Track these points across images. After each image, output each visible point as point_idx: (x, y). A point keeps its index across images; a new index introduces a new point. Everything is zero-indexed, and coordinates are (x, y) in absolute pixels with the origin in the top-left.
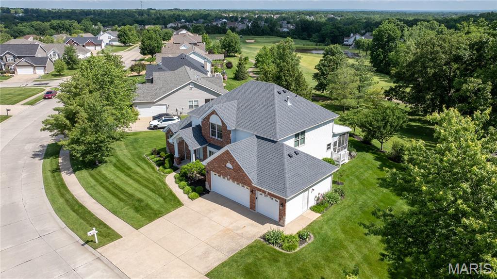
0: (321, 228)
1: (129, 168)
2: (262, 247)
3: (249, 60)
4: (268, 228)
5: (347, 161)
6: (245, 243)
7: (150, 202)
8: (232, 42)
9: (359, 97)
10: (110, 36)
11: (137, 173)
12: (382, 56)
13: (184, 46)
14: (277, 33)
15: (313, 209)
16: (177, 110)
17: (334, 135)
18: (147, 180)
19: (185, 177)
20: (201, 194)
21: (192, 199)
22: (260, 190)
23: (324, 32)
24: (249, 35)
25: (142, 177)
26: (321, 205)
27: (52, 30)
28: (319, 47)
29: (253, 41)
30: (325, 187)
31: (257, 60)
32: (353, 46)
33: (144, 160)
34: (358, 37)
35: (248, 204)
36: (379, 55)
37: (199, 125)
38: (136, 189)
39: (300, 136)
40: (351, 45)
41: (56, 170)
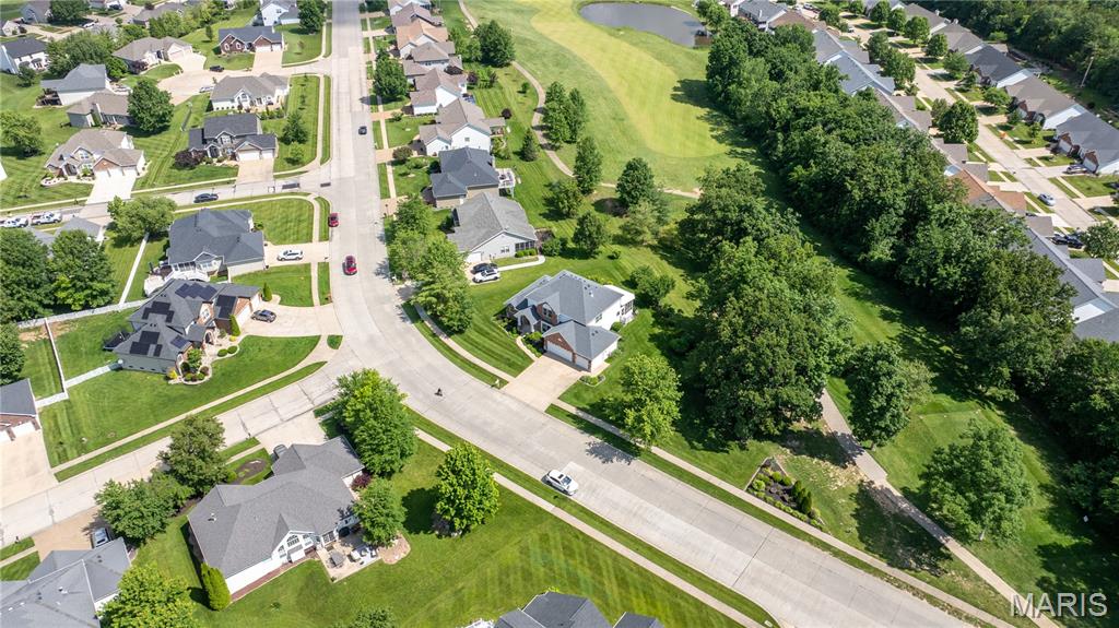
0: (609, 372)
2: (581, 383)
4: (583, 373)
5: (631, 320)
6: (572, 382)
7: (514, 359)
10: (279, 7)
11: (496, 338)
17: (624, 304)
18: (506, 343)
20: (543, 354)
21: (539, 357)
22: (577, 354)
25: (501, 342)
26: (610, 358)
30: (613, 347)
33: (495, 325)
35: (572, 360)
37: (535, 308)
38: (501, 351)
39: (599, 317)
41: (434, 335)
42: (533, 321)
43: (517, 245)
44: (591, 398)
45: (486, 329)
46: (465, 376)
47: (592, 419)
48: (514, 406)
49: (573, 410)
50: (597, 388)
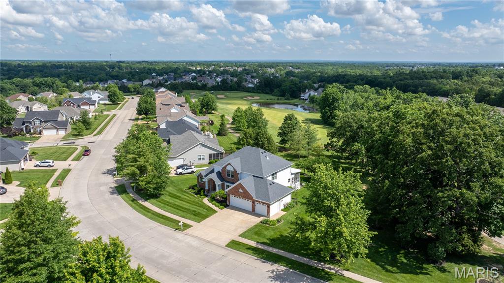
0: (287, 217)
1: (179, 197)
2: (261, 225)
3: (226, 117)
4: (262, 219)
5: (299, 188)
6: (252, 225)
7: (200, 211)
8: (210, 102)
9: (309, 149)
10: (99, 95)
11: (185, 199)
12: (329, 113)
13: (175, 108)
14: (243, 88)
15: (282, 210)
16: (190, 162)
17: (292, 174)
18: (193, 202)
19: (213, 199)
20: (225, 207)
21: (222, 209)
22: (257, 201)
23: (284, 88)
24: (219, 90)
25: (190, 201)
26: (287, 208)
27: (35, 87)
28: (280, 101)
29: (223, 96)
30: (288, 199)
31: (234, 119)
32: (308, 100)
33: (185, 192)
34: (312, 93)
35: (251, 210)
36: (327, 112)
37: (219, 171)
38: (189, 207)
39: (274, 175)
40: (307, 99)
41: (134, 200)
42: (218, 182)
43: (210, 155)
44: (271, 234)
45: (179, 194)
46: (153, 224)
47: (275, 251)
48: (195, 243)
49: (253, 244)
50: (277, 228)
